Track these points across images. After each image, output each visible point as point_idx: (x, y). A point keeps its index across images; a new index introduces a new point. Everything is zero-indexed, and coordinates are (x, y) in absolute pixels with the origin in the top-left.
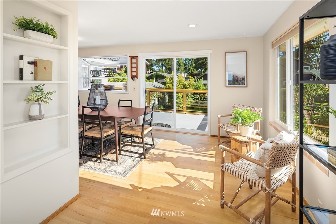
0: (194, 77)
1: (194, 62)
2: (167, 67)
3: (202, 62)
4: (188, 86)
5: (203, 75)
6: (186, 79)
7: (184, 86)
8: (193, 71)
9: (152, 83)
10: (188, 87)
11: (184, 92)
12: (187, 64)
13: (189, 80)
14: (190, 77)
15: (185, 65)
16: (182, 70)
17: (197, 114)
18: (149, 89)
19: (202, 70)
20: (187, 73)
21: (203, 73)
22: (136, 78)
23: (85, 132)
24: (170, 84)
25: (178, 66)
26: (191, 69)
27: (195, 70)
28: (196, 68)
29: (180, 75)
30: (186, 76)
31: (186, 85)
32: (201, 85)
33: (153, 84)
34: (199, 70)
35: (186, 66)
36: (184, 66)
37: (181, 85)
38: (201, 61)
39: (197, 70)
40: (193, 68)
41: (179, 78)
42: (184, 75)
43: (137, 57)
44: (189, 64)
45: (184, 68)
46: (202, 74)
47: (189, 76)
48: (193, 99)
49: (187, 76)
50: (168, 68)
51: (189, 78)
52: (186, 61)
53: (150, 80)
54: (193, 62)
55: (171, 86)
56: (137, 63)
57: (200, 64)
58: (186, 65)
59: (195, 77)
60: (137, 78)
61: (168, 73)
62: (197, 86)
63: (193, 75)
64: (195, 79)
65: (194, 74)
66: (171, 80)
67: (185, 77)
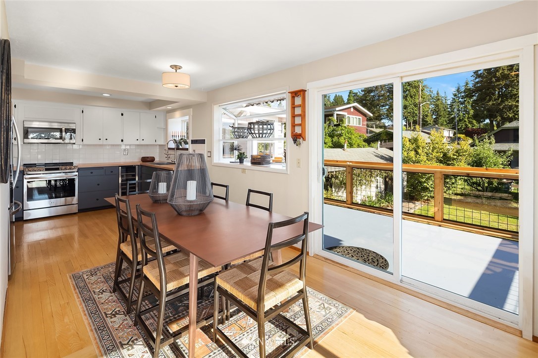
0: (472, 137)
1: (472, 106)
2: (409, 120)
3: (493, 104)
4: (454, 155)
5: (495, 132)
6: (452, 140)
7: (445, 155)
8: (469, 125)
9: (372, 150)
10: (455, 157)
11: (436, 172)
12: (455, 110)
13: (458, 144)
14: (462, 136)
15: (450, 114)
16: (442, 125)
17: (477, 233)
18: (350, 162)
19: (492, 122)
20: (454, 128)
21: (495, 128)
22: (301, 140)
23: (146, 264)
24: (411, 150)
25: (434, 117)
26: (465, 121)
27: (474, 122)
28: (478, 117)
29: (436, 133)
30: (451, 135)
31: (450, 154)
32: (491, 153)
33: (376, 151)
34: (485, 122)
35: (453, 116)
36: (447, 116)
37: (437, 152)
38: (491, 103)
39: (479, 122)
40: (468, 118)
41: (433, 138)
42: (447, 133)
43: (304, 91)
44: (459, 110)
45: (447, 119)
46: (494, 130)
47: (459, 135)
48: (468, 184)
49: (455, 134)
50: (412, 121)
51: (459, 138)
52: (451, 106)
53: (372, 144)
54: (469, 107)
55: (413, 155)
56: (303, 106)
57: (488, 110)
58: (452, 114)
59: (475, 137)
60: (304, 139)
61: (413, 130)
62: (478, 155)
63: (469, 134)
64: (473, 139)
65: (473, 130)
66: (412, 144)
67: (451, 137)
